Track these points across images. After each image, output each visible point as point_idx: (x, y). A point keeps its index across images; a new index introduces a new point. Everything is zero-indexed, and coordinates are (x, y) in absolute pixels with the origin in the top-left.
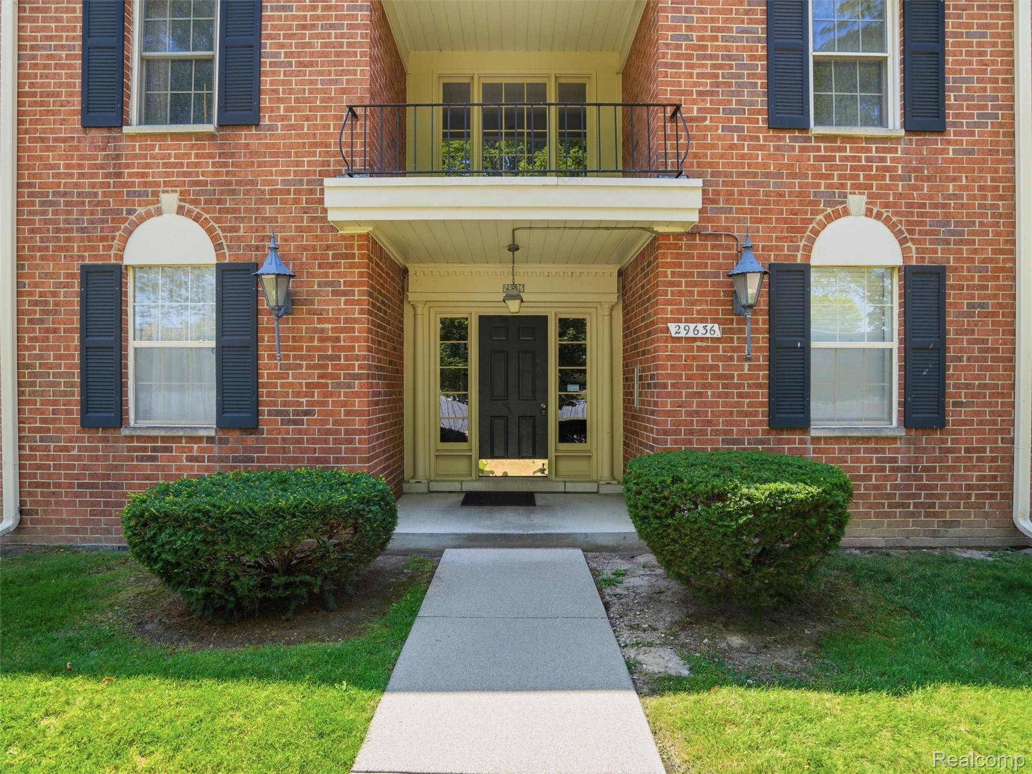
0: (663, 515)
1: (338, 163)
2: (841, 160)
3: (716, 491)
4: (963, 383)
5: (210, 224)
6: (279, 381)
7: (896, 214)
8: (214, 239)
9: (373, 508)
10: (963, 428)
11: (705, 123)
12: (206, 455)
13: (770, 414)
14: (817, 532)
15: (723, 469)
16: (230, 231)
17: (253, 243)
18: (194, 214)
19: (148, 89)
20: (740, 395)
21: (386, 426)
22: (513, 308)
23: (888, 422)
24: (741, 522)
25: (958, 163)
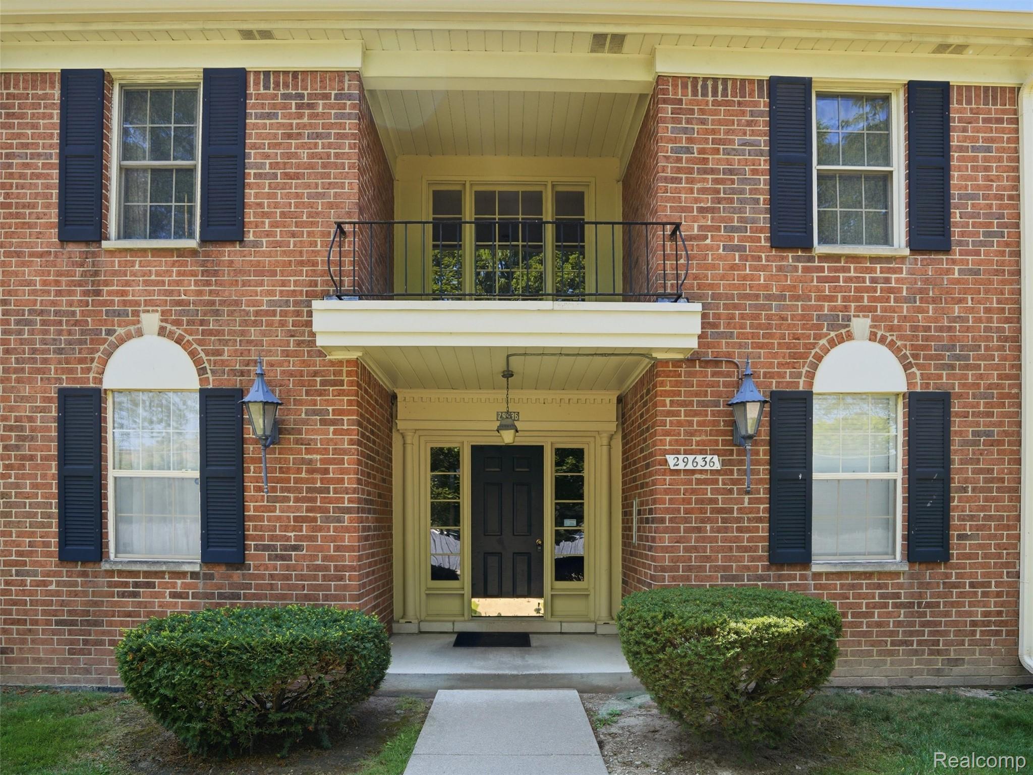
0: (654, 650)
1: (326, 283)
2: (845, 282)
3: (705, 625)
4: (968, 515)
5: (193, 347)
6: (266, 514)
7: (900, 338)
8: (197, 362)
9: (368, 645)
10: (968, 562)
11: (706, 242)
12: (190, 592)
13: (771, 549)
14: (805, 666)
15: (714, 605)
16: (213, 355)
17: (238, 367)
18: (176, 336)
19: (127, 199)
20: (739, 530)
21: (376, 563)
22: (508, 437)
23: (893, 557)
24: (729, 655)
25: (964, 284)
